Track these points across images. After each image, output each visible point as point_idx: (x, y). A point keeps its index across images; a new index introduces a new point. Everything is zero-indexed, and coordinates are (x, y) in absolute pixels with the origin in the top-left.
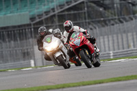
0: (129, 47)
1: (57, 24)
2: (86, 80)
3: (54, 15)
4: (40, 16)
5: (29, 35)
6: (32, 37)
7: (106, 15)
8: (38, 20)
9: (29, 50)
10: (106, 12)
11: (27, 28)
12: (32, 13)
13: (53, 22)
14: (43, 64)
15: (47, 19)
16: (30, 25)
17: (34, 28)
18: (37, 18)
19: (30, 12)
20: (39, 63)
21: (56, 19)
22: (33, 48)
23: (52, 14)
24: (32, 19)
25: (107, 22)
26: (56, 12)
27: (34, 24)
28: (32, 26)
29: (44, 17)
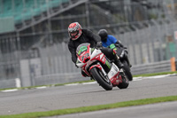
0: (142, 62)
1: (50, 31)
2: (88, 105)
3: (46, 21)
4: (28, 21)
5: (15, 47)
6: (17, 49)
7: (114, 20)
8: (25, 27)
9: (14, 66)
10: (114, 16)
11: (11, 36)
12: (17, 18)
13: (44, 29)
14: (32, 84)
15: (37, 26)
16: (14, 33)
17: (21, 37)
18: (24, 24)
19: (15, 16)
20: (27, 83)
21: (49, 26)
22: (19, 63)
23: (43, 19)
24: (18, 25)
25: (115, 30)
26: (49, 16)
27: (21, 32)
28: (18, 35)
29: (34, 23)
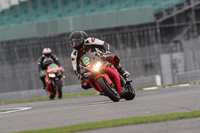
1: (194, 22)
3: (190, 10)
4: (169, 11)
5: (154, 39)
6: (157, 42)
8: (166, 17)
9: (153, 61)
11: (150, 28)
12: (157, 7)
14: (174, 81)
15: (179, 15)
16: (154, 24)
17: (161, 29)
18: (165, 13)
19: (154, 5)
20: (168, 80)
21: (192, 16)
22: (159, 58)
23: (186, 8)
24: (158, 15)
26: (193, 5)
27: (160, 23)
28: (158, 26)
29: (175, 12)
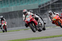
1: (51, 8)
3: (49, 5)
4: (43, 5)
8: (42, 7)
11: (37, 10)
12: (39, 4)
13: (49, 8)
16: (38, 9)
17: (40, 10)
18: (42, 6)
21: (50, 6)
23: (48, 4)
24: (40, 6)
26: (50, 3)
27: (40, 9)
29: (45, 5)
